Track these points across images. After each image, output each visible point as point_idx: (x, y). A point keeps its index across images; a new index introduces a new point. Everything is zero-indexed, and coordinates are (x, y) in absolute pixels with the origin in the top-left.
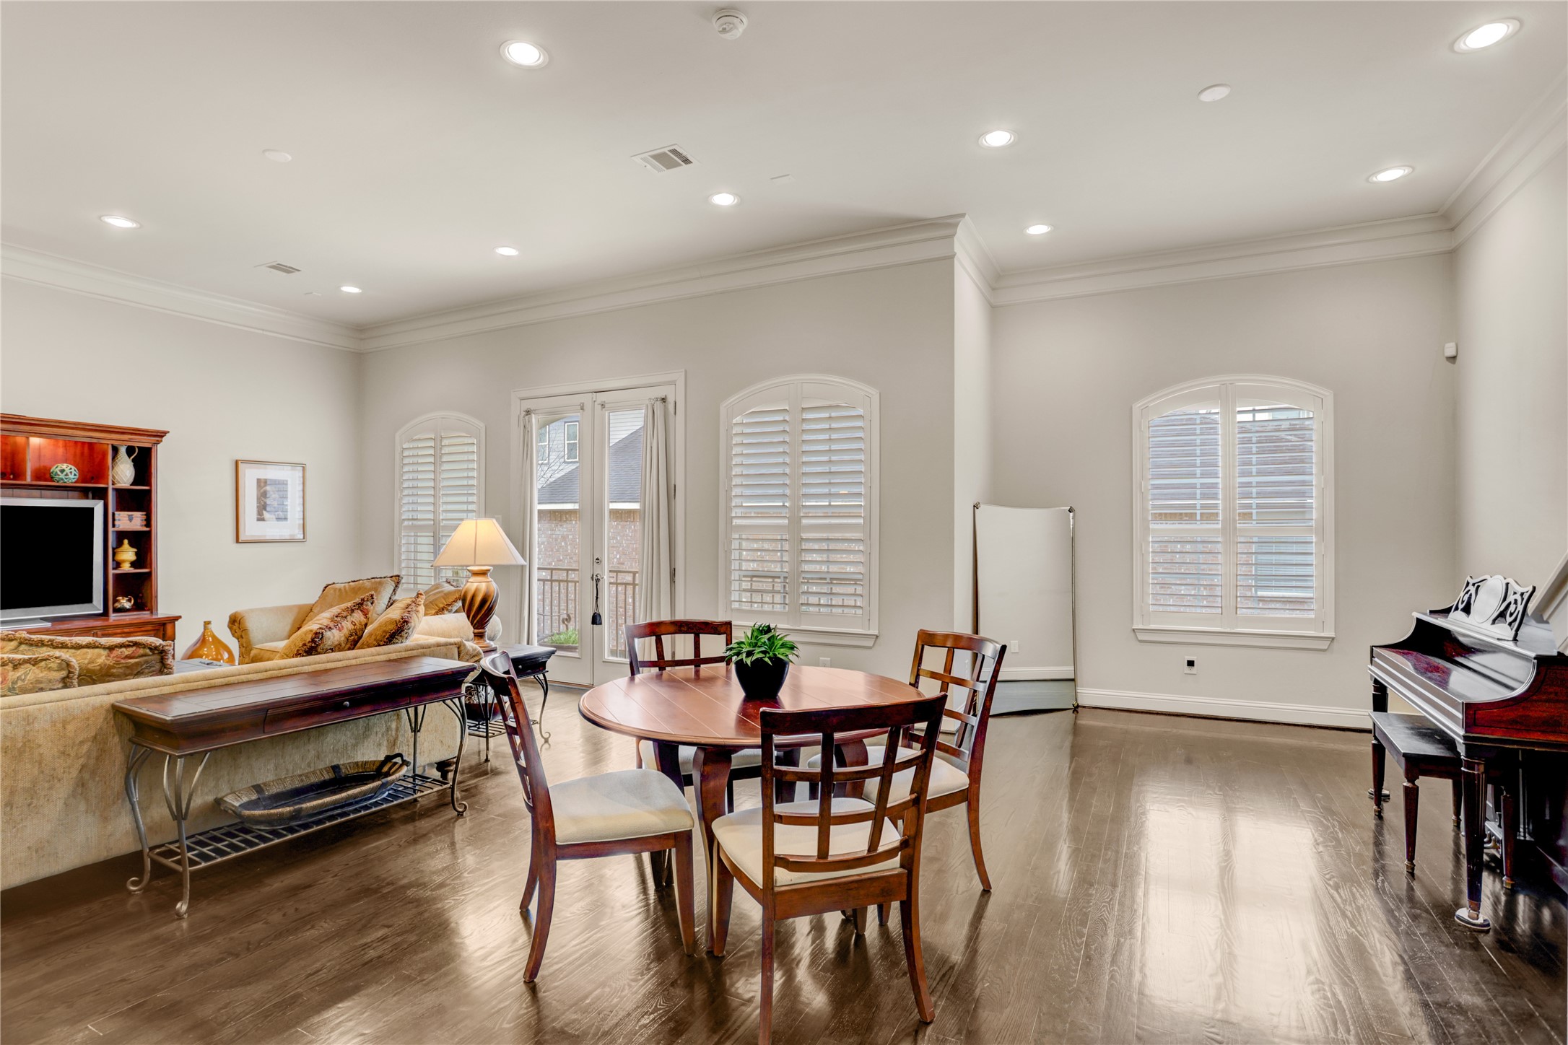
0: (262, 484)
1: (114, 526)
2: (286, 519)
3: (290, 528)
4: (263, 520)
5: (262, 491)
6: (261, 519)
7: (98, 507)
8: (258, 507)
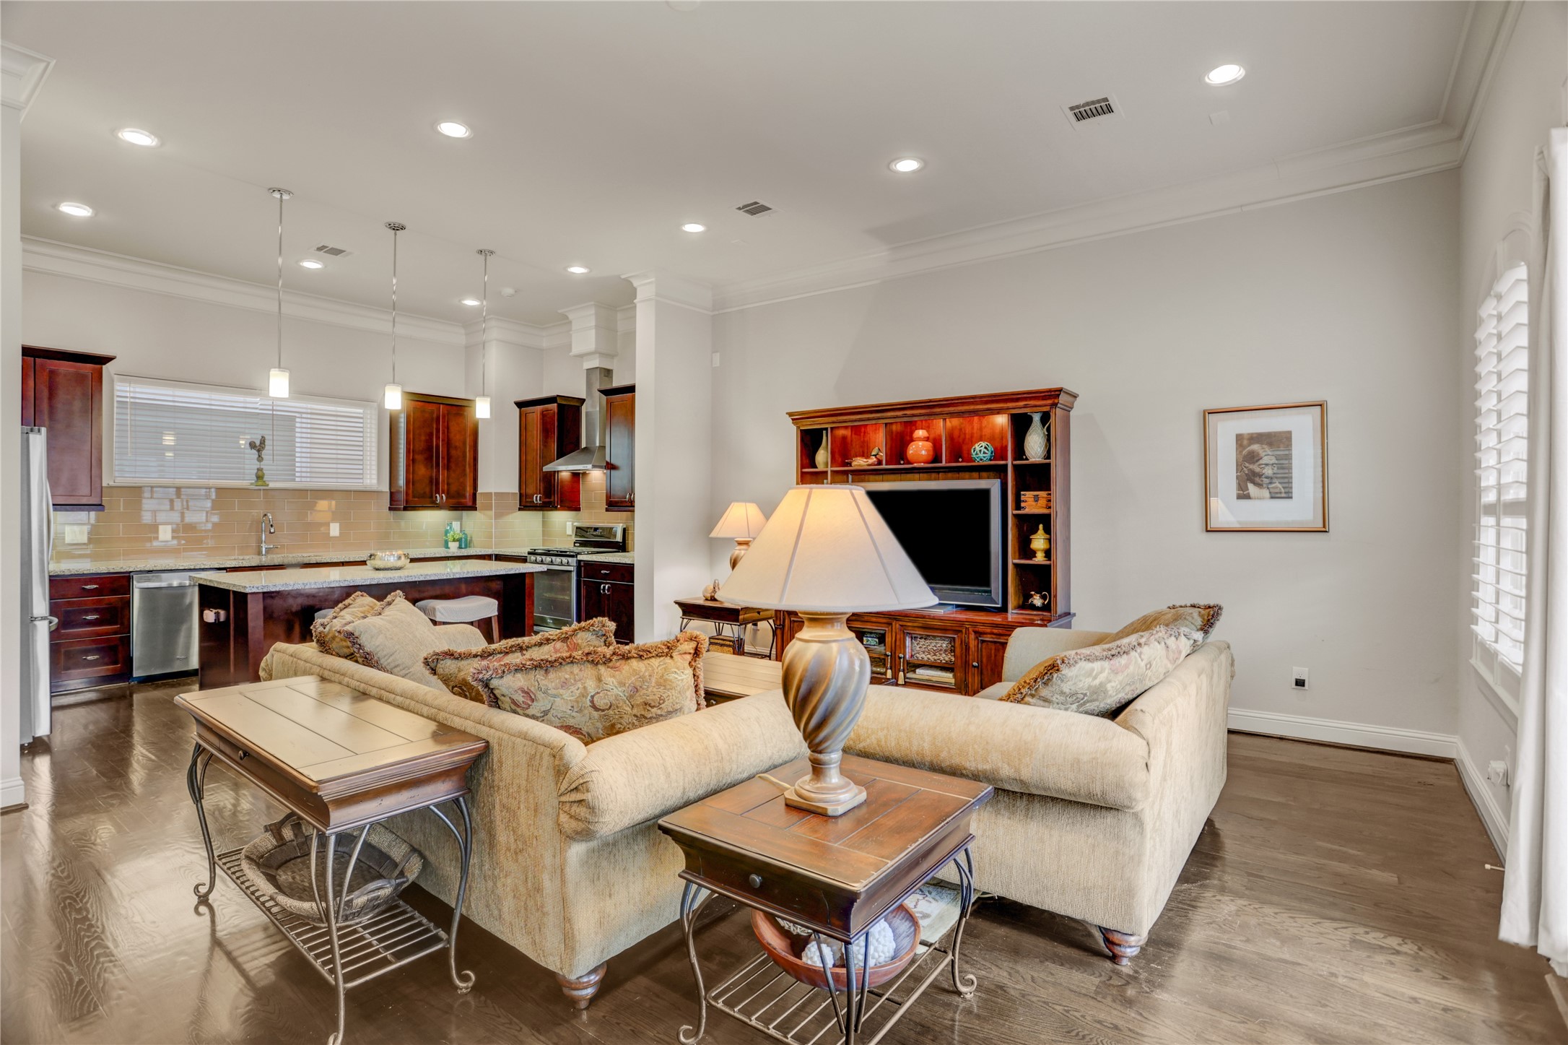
0: (1245, 442)
1: (1018, 507)
2: (1291, 498)
3: (1301, 508)
4: (1248, 497)
5: (1245, 452)
6: (1243, 495)
7: (994, 486)
8: (1237, 477)
